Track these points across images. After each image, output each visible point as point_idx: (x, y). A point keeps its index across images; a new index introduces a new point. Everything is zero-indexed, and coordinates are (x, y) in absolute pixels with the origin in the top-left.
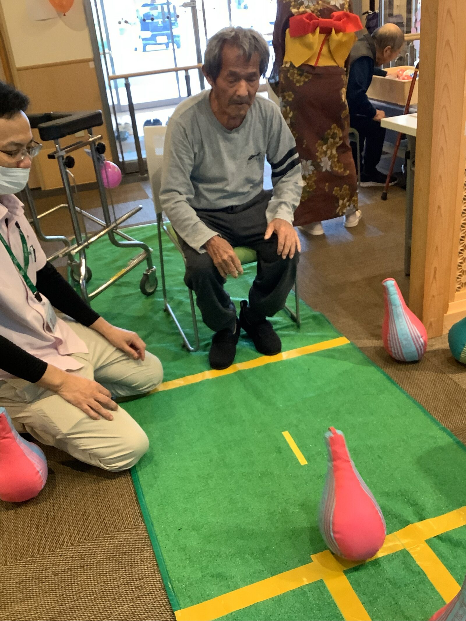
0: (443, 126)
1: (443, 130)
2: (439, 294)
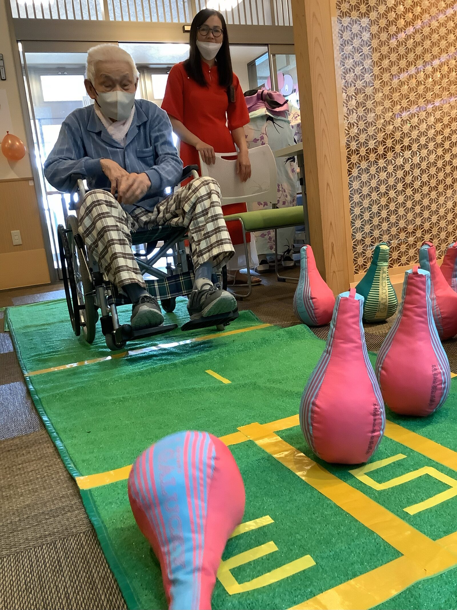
0: (322, 110)
1: (322, 113)
2: (340, 271)
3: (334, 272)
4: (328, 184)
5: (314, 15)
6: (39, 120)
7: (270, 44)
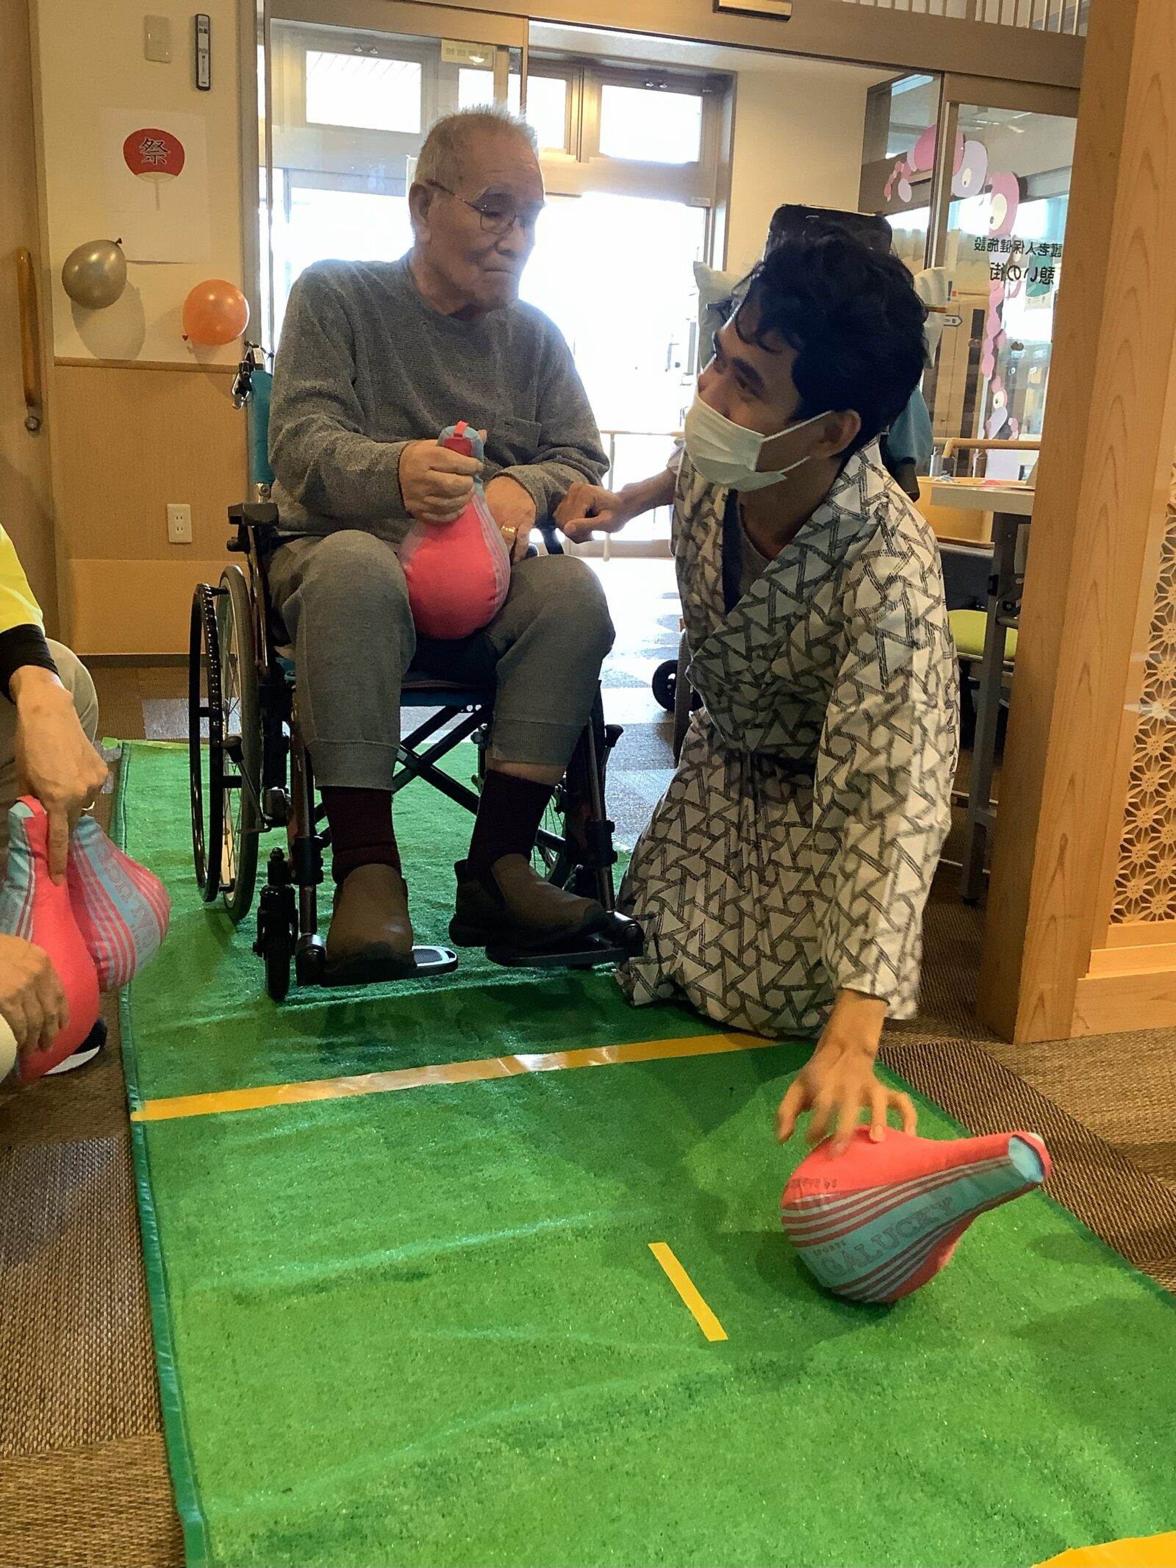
0: (1111, 448)
1: (1110, 461)
2: (1070, 916)
3: (1053, 918)
4: (1086, 668)
5: (1147, 156)
6: (286, 171)
7: (949, 72)
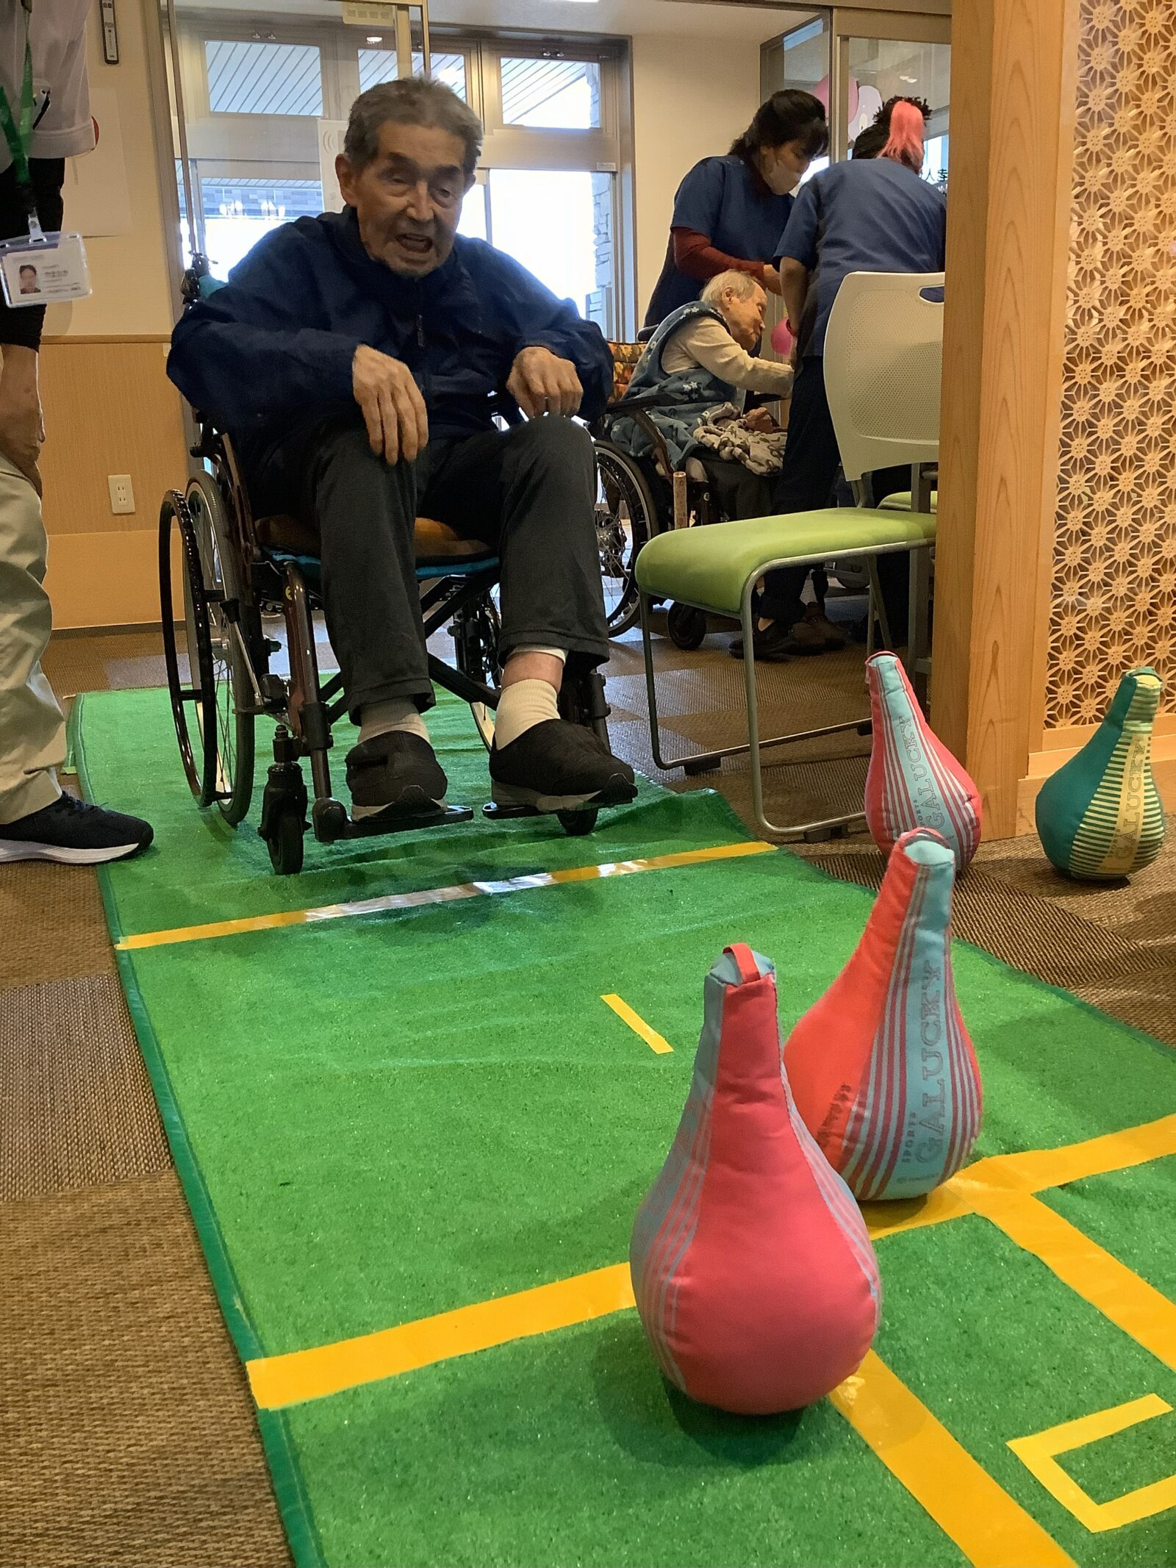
0: (1009, 270)
1: (1009, 281)
2: (1007, 720)
3: (991, 722)
4: (1003, 480)
7: (837, 7)
